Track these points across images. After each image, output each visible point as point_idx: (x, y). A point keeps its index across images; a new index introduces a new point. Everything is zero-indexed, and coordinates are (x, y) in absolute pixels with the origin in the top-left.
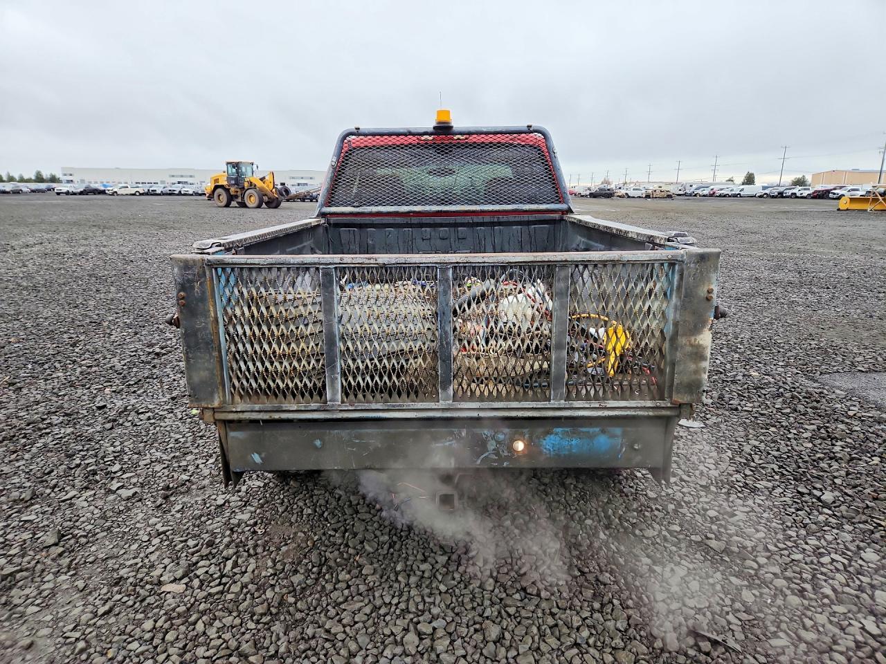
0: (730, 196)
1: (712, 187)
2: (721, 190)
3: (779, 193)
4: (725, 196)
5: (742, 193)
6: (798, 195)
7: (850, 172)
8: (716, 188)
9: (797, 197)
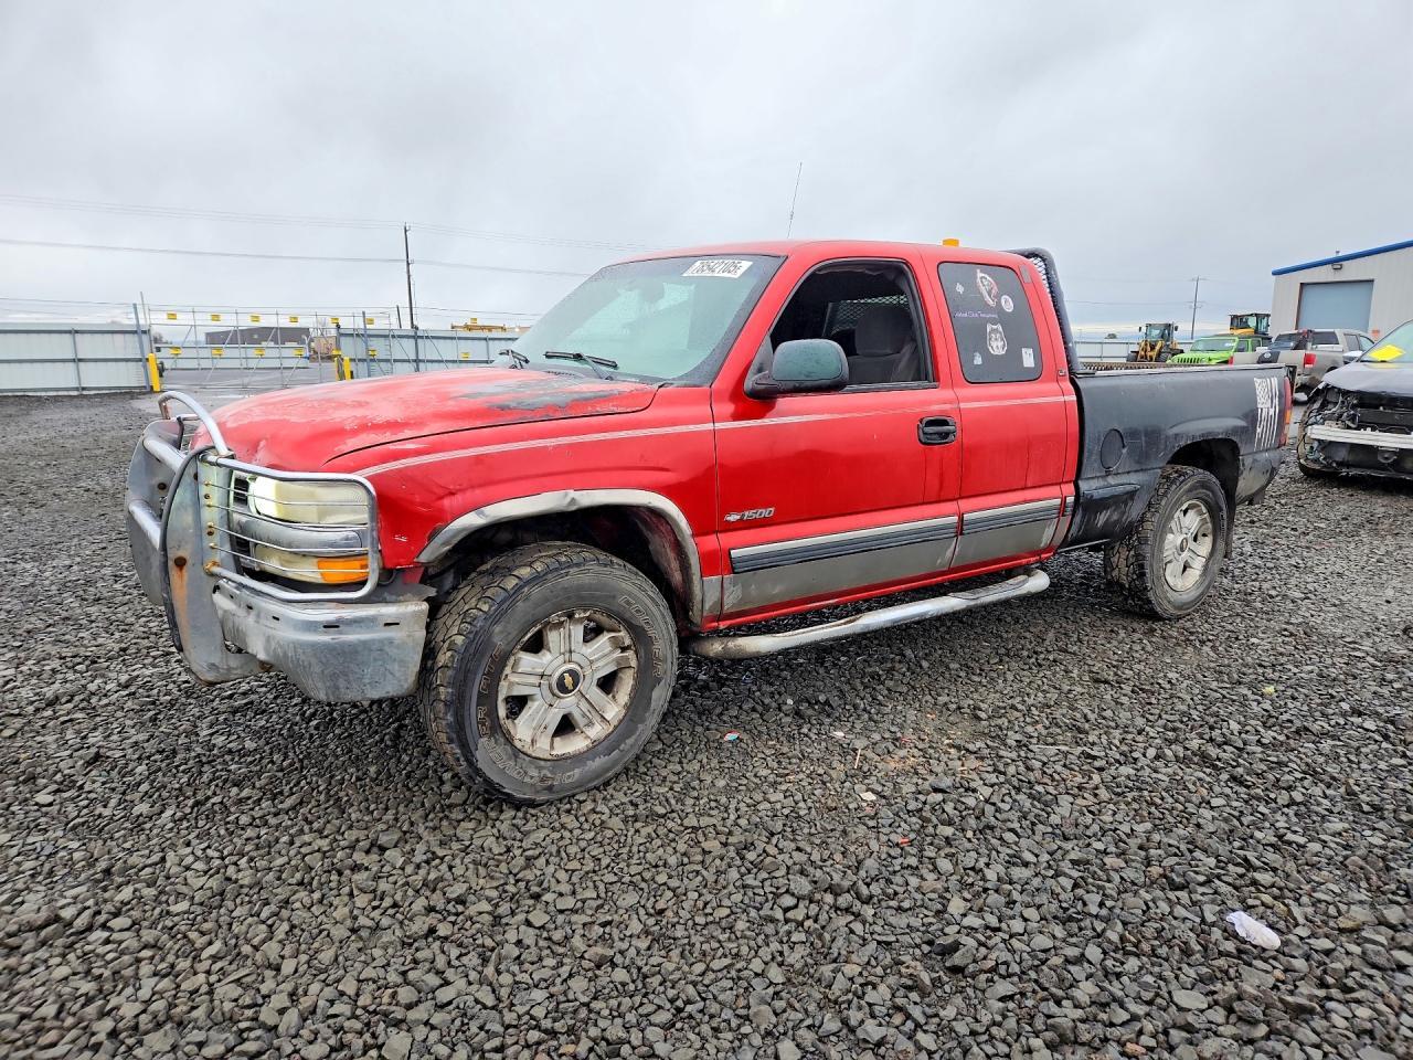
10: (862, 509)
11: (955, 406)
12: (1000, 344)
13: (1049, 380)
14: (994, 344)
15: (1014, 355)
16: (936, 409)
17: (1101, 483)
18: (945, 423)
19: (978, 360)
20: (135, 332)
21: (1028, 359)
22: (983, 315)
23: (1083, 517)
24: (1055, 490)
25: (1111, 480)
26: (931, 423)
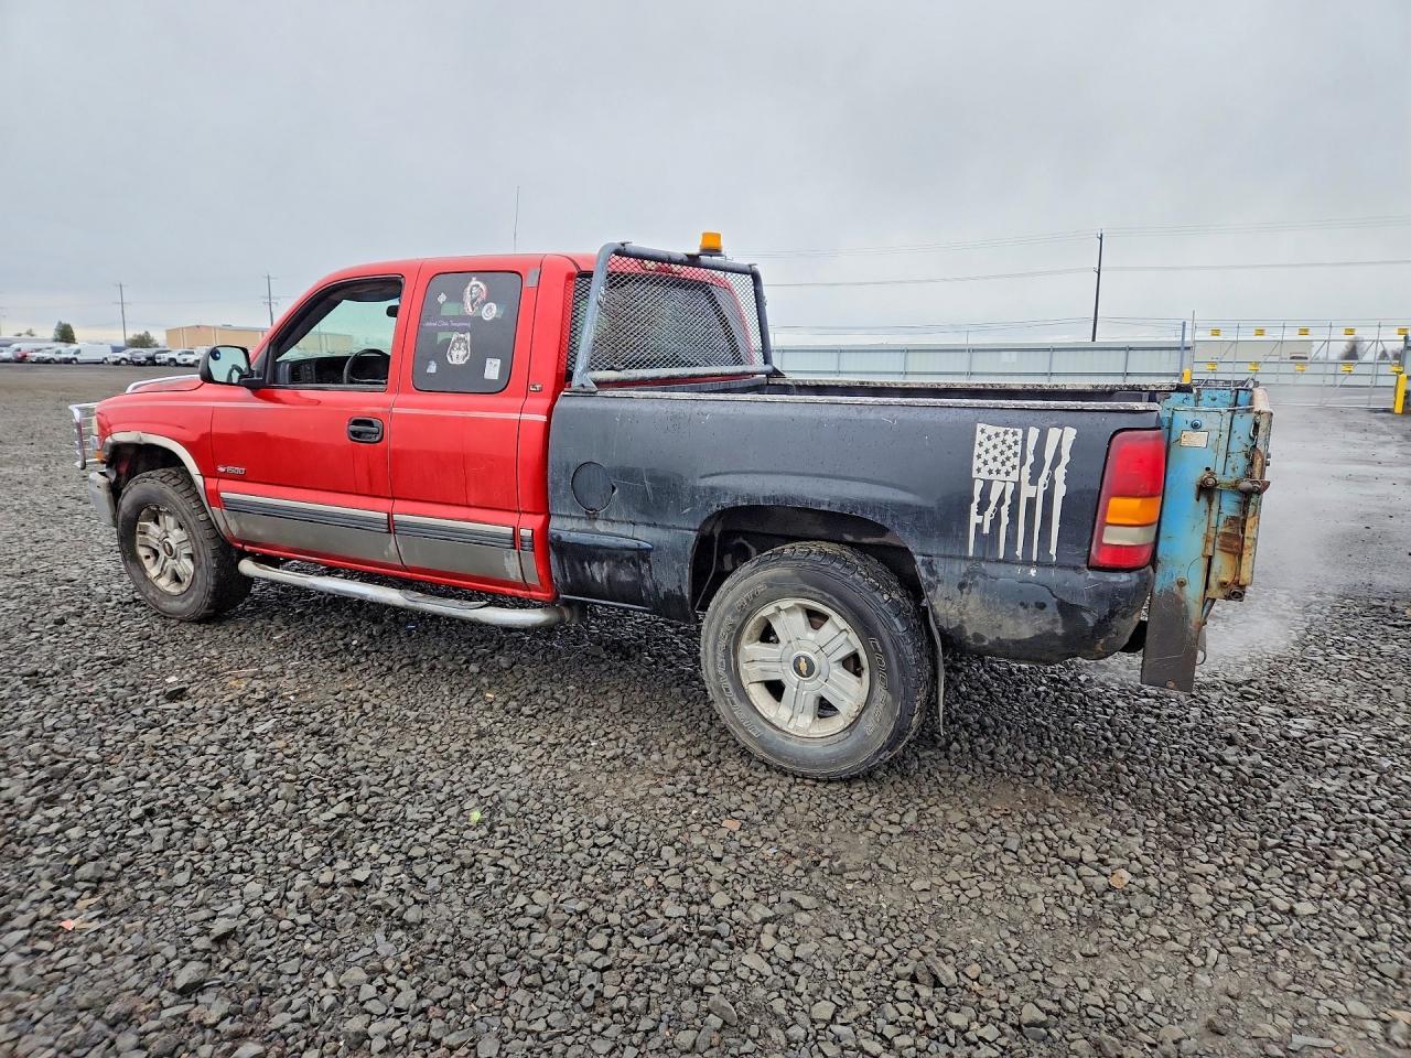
0: (57, 362)
1: (16, 346)
2: (38, 350)
3: (148, 359)
4: (48, 362)
5: (79, 357)
6: (179, 360)
7: (220, 329)
8: (25, 347)
9: (178, 365)
10: (319, 487)
11: (387, 410)
12: (462, 353)
13: (515, 395)
14: (454, 353)
15: (476, 364)
16: (365, 412)
17: (583, 525)
18: (370, 424)
19: (432, 368)
20: (1178, 349)
21: (493, 370)
22: (455, 324)
23: (561, 561)
24: (513, 518)
25: (600, 526)
26: (356, 423)
